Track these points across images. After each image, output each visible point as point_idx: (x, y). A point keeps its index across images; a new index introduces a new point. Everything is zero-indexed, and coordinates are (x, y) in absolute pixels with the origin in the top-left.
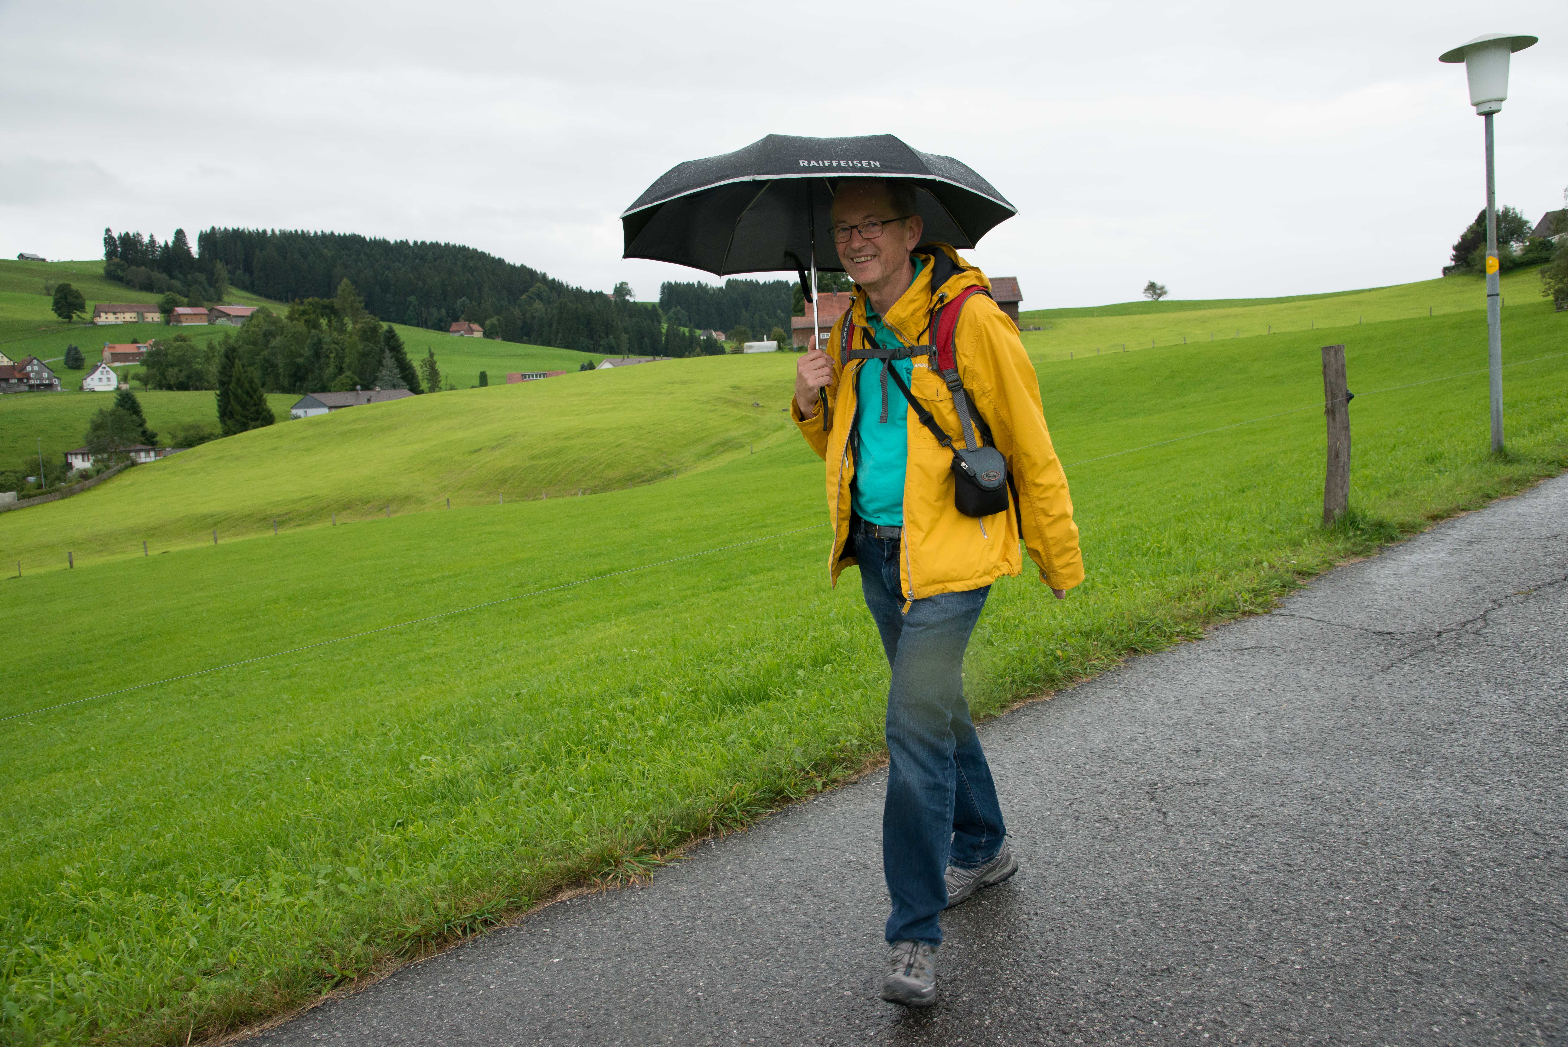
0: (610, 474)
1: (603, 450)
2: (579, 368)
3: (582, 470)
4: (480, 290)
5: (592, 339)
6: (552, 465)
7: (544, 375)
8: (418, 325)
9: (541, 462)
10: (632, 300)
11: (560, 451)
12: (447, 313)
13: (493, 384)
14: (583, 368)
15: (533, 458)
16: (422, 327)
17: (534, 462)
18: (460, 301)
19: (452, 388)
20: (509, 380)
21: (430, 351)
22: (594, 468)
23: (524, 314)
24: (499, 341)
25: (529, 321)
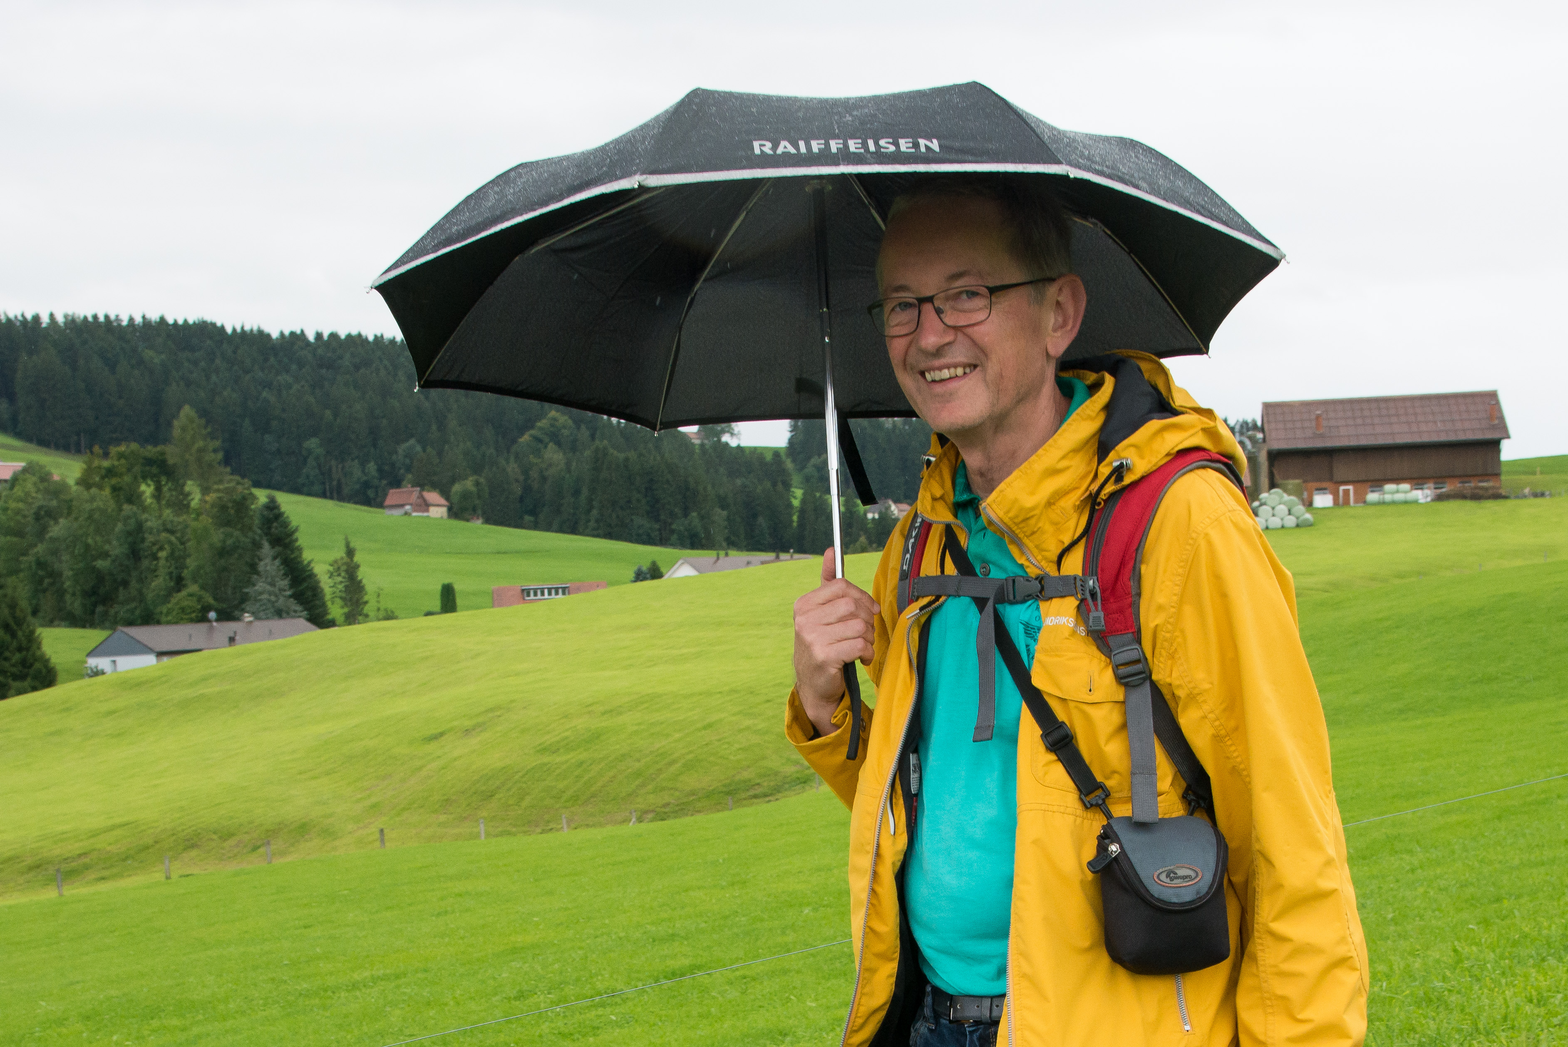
0: (692, 781)
1: (677, 736)
2: (632, 575)
3: (638, 774)
4: (442, 427)
5: (657, 519)
6: (581, 764)
7: (565, 591)
8: (324, 495)
9: (558, 759)
10: (733, 443)
11: (595, 737)
12: (380, 470)
13: (468, 608)
14: (640, 576)
15: (543, 750)
16: (332, 498)
17: (546, 759)
18: (402, 448)
19: (390, 616)
20: (498, 599)
21: (347, 545)
22: (660, 770)
23: (526, 472)
24: (477, 524)
25: (536, 486)
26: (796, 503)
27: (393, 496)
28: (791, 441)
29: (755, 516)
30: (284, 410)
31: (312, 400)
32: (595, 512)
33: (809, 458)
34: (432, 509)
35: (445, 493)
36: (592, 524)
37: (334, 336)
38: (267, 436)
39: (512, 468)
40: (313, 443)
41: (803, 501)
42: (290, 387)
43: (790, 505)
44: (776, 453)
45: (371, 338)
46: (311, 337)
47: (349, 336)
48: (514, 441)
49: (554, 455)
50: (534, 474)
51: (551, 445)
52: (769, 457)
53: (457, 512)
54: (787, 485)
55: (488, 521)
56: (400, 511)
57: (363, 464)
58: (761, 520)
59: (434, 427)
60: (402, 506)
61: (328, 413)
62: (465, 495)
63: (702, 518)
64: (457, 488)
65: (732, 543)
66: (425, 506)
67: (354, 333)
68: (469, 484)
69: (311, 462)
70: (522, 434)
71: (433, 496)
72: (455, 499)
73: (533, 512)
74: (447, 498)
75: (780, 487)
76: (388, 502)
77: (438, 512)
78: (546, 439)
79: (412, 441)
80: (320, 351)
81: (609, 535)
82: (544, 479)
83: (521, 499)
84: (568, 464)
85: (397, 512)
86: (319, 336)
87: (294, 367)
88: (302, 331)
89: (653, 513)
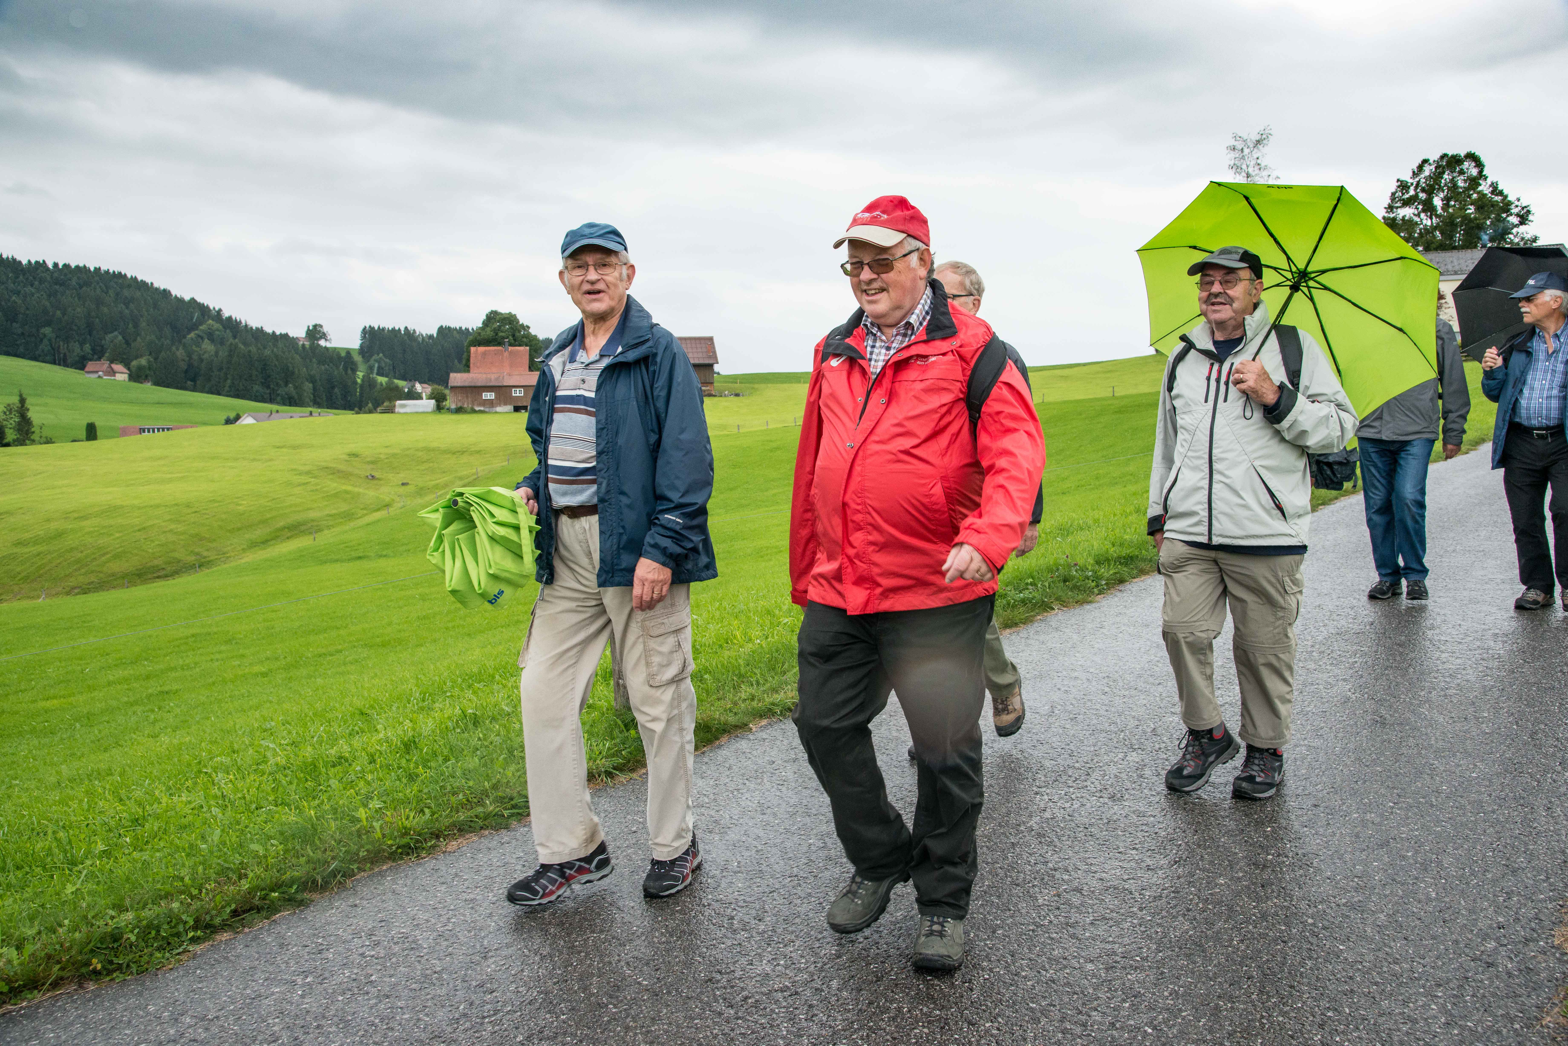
7: (168, 429)
13: (107, 437)
14: (229, 422)
16: (59, 365)
18: (109, 337)
19: (49, 441)
20: (124, 432)
21: (21, 396)
23: (190, 356)
24: (148, 386)
25: (196, 364)
26: (359, 381)
27: (90, 366)
28: (361, 346)
29: (333, 388)
30: (27, 309)
31: (47, 304)
32: (229, 381)
33: (371, 356)
34: (117, 375)
35: (127, 366)
37: (66, 266)
38: (14, 324)
39: (180, 353)
40: (47, 330)
41: (363, 380)
42: (33, 295)
43: (355, 383)
44: (348, 352)
45: (92, 269)
46: (51, 266)
47: (77, 267)
48: (185, 337)
49: (208, 347)
50: (195, 357)
51: (206, 340)
52: (343, 354)
53: (136, 376)
54: (354, 370)
55: (157, 383)
56: (96, 375)
57: (82, 344)
58: (336, 390)
59: (131, 325)
60: (97, 372)
61: (58, 313)
62: (140, 368)
63: (296, 388)
64: (134, 363)
65: (317, 404)
66: (113, 373)
67: (81, 265)
68: (143, 361)
69: (45, 341)
70: (189, 333)
71: (117, 367)
72: (133, 369)
73: (194, 380)
74: (129, 369)
75: (349, 372)
76: (87, 369)
77: (122, 376)
78: (205, 336)
79: (116, 333)
80: (56, 275)
82: (202, 360)
83: (186, 372)
84: (217, 353)
85: (93, 376)
86: (56, 265)
87: (36, 283)
88: (44, 261)
89: (266, 384)
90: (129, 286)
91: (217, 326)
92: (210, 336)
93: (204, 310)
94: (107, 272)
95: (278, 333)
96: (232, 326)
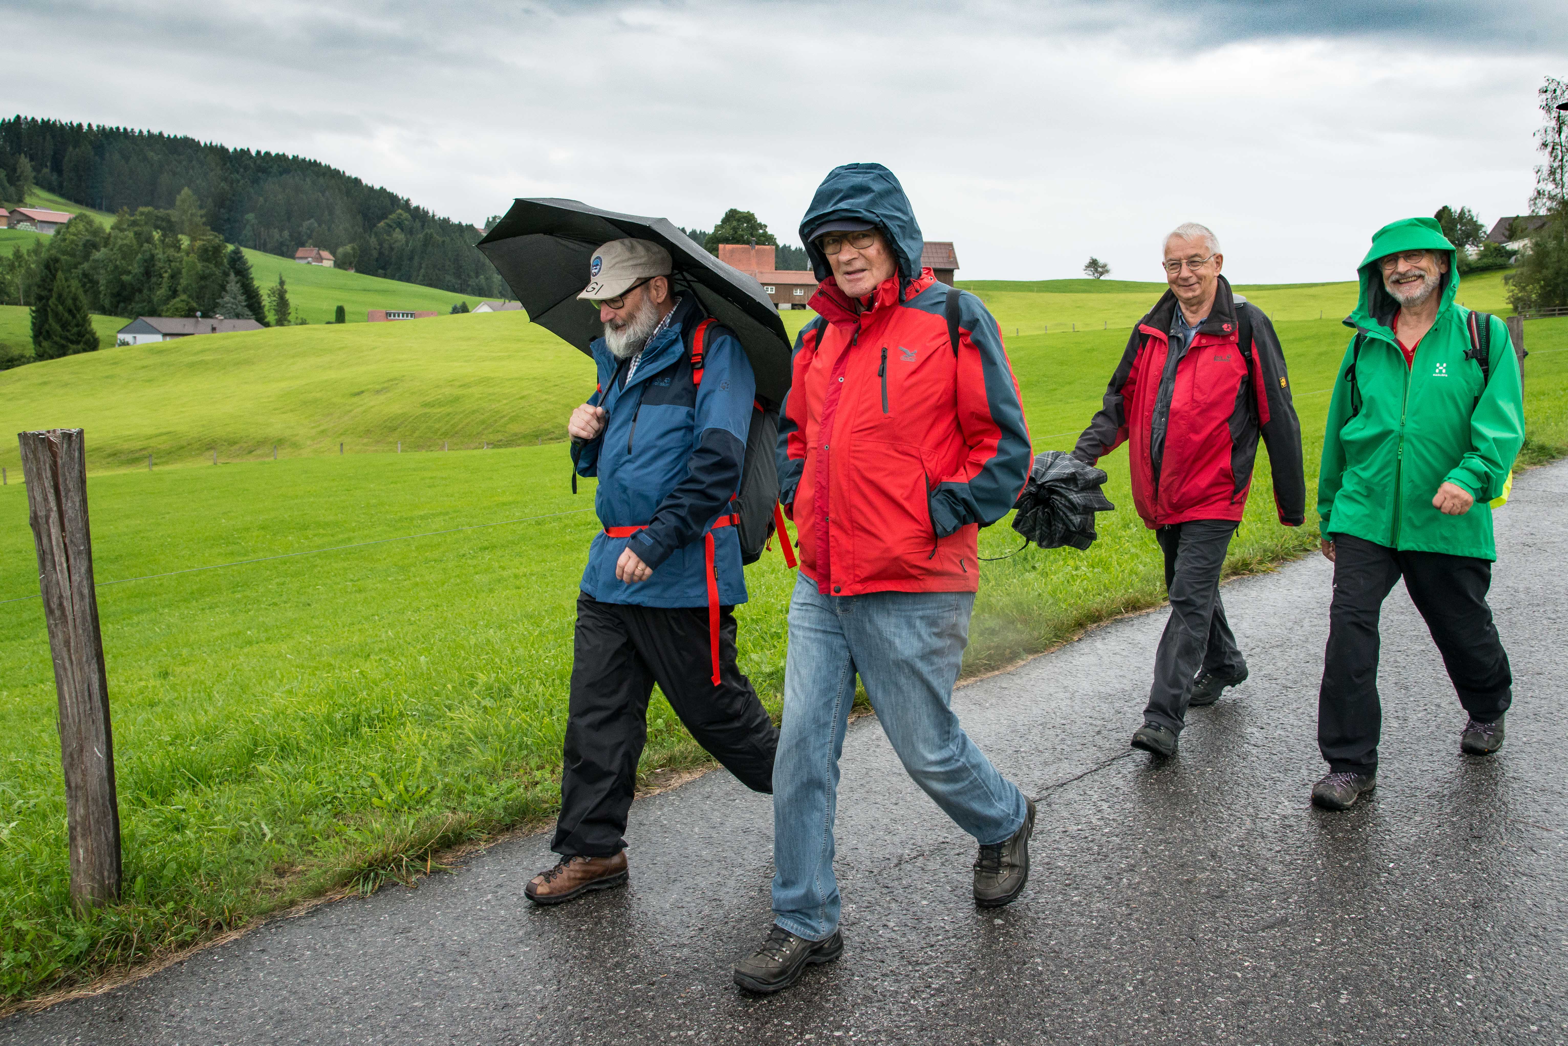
0: (515, 428)
2: (451, 310)
7: (412, 315)
8: (254, 248)
9: (435, 411)
11: (456, 399)
12: (292, 236)
13: (353, 321)
14: (455, 311)
15: (426, 405)
16: (260, 250)
17: (428, 410)
18: (306, 224)
19: (304, 323)
20: (372, 317)
21: (280, 279)
23: (381, 244)
24: (352, 272)
25: (387, 253)
27: (301, 252)
31: (252, 190)
32: (422, 271)
34: (324, 261)
35: (333, 253)
36: (420, 278)
38: (224, 210)
39: (373, 241)
40: (252, 216)
42: (238, 181)
46: (254, 153)
48: (375, 225)
49: (398, 235)
50: (386, 245)
51: (398, 230)
53: (340, 264)
55: (358, 271)
56: (306, 261)
57: (281, 232)
59: (327, 213)
60: (306, 258)
61: (262, 199)
62: (346, 255)
63: (487, 279)
64: (340, 250)
66: (320, 259)
68: (347, 249)
69: (250, 227)
70: (380, 222)
71: (325, 254)
72: (339, 257)
73: (385, 268)
74: (334, 256)
76: (298, 255)
77: (328, 263)
78: (395, 225)
79: (312, 220)
80: (258, 162)
81: (430, 285)
82: (392, 249)
83: (378, 260)
84: (407, 242)
85: (303, 262)
86: (258, 153)
87: (242, 170)
89: (458, 275)
90: (324, 174)
91: (405, 215)
92: (400, 224)
93: (393, 199)
94: (304, 160)
95: (464, 224)
96: (420, 216)
